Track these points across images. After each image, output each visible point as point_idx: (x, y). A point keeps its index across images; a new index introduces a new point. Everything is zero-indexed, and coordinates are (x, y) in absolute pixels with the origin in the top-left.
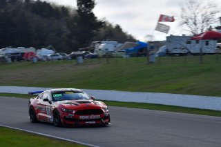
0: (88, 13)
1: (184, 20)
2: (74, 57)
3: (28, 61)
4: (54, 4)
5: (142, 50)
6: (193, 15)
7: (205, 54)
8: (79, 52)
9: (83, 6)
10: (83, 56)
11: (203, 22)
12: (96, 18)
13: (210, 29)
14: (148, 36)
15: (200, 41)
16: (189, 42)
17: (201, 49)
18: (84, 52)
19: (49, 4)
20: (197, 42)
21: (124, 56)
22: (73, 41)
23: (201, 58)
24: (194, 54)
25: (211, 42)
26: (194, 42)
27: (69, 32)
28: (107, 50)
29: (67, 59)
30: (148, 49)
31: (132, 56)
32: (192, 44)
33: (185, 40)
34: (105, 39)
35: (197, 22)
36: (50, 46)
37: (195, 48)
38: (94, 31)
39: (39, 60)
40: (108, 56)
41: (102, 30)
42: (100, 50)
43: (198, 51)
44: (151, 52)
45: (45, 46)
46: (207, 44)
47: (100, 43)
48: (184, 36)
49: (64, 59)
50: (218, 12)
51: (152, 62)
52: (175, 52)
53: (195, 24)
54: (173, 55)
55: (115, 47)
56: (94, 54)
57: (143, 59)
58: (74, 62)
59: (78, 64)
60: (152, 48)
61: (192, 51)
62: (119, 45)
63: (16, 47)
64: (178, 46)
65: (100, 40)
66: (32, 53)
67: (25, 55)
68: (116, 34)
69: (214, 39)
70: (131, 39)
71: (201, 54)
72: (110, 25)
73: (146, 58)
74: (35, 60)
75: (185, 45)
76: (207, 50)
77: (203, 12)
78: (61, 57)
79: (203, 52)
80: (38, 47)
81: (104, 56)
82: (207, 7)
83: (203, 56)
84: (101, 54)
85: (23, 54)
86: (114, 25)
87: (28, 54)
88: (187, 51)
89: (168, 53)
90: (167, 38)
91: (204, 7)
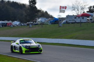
0: (34, 6)
1: (74, 9)
2: (28, 25)
3: (9, 26)
4: (19, 3)
5: (56, 21)
6: (77, 7)
7: (82, 23)
8: (30, 23)
9: (31, 3)
10: (32, 24)
11: (81, 9)
12: (37, 8)
13: (84, 12)
14: (59, 15)
15: (80, 17)
16: (75, 18)
17: (81, 21)
18: (32, 22)
19: (17, 3)
20: (79, 18)
21: (49, 24)
22: (28, 18)
23: (81, 24)
24: (78, 23)
25: (85, 18)
26: (77, 18)
27: (26, 14)
28: (41, 21)
29: (25, 25)
30: (59, 21)
31: (52, 24)
32: (77, 19)
33: (74, 17)
34: (41, 17)
35: (79, 9)
36: (18, 20)
37: (78, 20)
38: (36, 14)
39: (14, 26)
40: (42, 24)
41: (39, 13)
42: (39, 21)
43: (79, 22)
44: (60, 22)
45: (16, 20)
46: (83, 18)
47: (39, 19)
48: (73, 15)
49: (24, 25)
51: (60, 26)
53: (78, 10)
54: (69, 23)
55: (45, 20)
56: (37, 23)
58: (28, 26)
59: (30, 27)
60: (60, 20)
61: (77, 21)
62: (47, 19)
63: (4, 21)
64: (71, 19)
65: (39, 17)
66: (10, 23)
67: (8, 24)
68: (45, 15)
69: (86, 16)
70: (52, 17)
71: (81, 23)
72: (43, 11)
73: (58, 25)
74: (12, 26)
75: (74, 19)
77: (81, 6)
78: (23, 24)
79: (82, 22)
80: (13, 21)
81: (40, 24)
82: (83, 3)
83: (82, 24)
84: (39, 23)
85: (7, 24)
86: (44, 11)
87: (9, 24)
88: (75, 22)
89: (67, 23)
90: (67, 16)
91: (82, 3)
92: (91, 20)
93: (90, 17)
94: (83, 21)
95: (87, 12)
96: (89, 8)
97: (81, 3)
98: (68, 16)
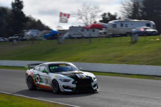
0: (19, 12)
1: (80, 17)
2: (11, 40)
5: (54, 36)
7: (92, 37)
8: (14, 37)
9: (16, 7)
10: (16, 39)
11: (91, 18)
12: (25, 15)
13: (95, 22)
14: (59, 27)
16: (83, 30)
17: (90, 35)
18: (17, 37)
20: (88, 30)
21: (44, 39)
22: (10, 30)
23: (90, 40)
24: (86, 38)
25: (96, 30)
26: (85, 30)
27: (7, 24)
28: (32, 35)
30: (58, 35)
31: (48, 39)
32: (85, 32)
33: (80, 29)
34: (31, 28)
35: (88, 18)
37: (86, 34)
38: (24, 23)
40: (33, 39)
41: (29, 23)
42: (28, 35)
43: (88, 36)
44: (60, 37)
46: (94, 31)
47: (28, 31)
48: (80, 27)
49: (5, 41)
50: (100, 12)
51: (60, 43)
52: (74, 36)
53: (87, 19)
54: (73, 38)
55: (37, 33)
56: (24, 38)
57: (55, 41)
58: (11, 43)
59: (14, 44)
60: (61, 34)
61: (85, 36)
62: (40, 32)
64: (76, 33)
65: (28, 29)
68: (38, 25)
69: (98, 28)
70: (48, 29)
71: (90, 38)
72: (34, 20)
73: (57, 40)
75: (80, 32)
76: (93, 35)
77: (91, 12)
78: (2, 40)
81: (30, 40)
83: (92, 39)
84: (28, 38)
86: (37, 20)
88: (82, 36)
89: (70, 37)
90: (70, 27)
91: (92, 9)
92: (105, 33)
93: (104, 29)
94: (94, 35)
95: (100, 21)
96: (102, 15)
97: (90, 7)
98: (72, 28)
